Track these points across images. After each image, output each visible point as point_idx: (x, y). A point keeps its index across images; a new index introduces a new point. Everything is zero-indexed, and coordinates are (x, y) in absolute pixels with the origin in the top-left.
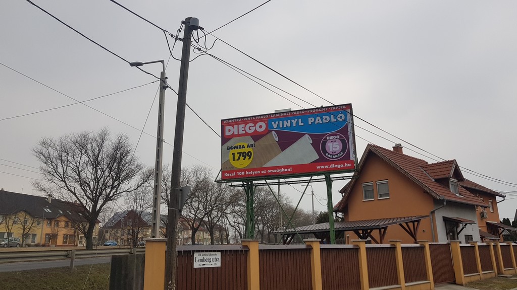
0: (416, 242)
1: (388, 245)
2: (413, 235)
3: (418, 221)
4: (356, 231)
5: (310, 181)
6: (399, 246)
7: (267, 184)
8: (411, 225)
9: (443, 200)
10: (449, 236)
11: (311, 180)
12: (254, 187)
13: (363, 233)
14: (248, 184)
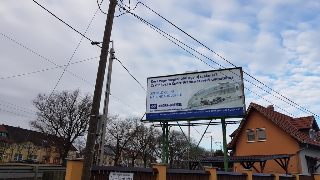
0: (287, 174)
1: (269, 175)
2: (285, 168)
3: (289, 158)
4: (242, 164)
5: (209, 124)
6: (277, 176)
7: (179, 125)
8: (283, 160)
9: (306, 144)
10: (309, 170)
11: (210, 122)
12: (169, 127)
13: (247, 165)
14: (164, 124)
